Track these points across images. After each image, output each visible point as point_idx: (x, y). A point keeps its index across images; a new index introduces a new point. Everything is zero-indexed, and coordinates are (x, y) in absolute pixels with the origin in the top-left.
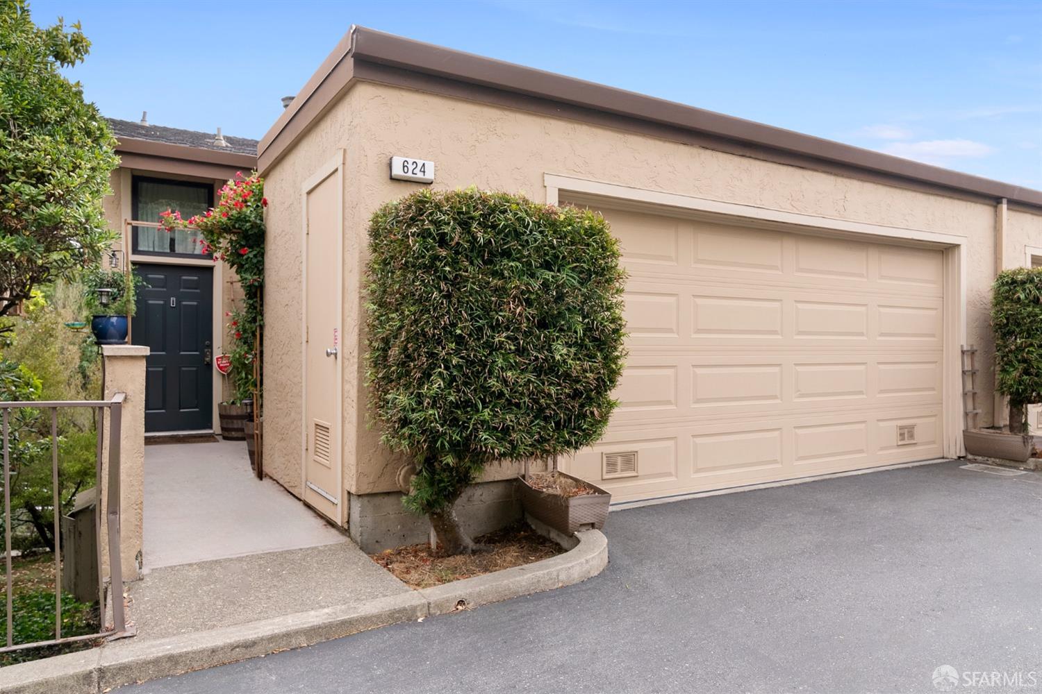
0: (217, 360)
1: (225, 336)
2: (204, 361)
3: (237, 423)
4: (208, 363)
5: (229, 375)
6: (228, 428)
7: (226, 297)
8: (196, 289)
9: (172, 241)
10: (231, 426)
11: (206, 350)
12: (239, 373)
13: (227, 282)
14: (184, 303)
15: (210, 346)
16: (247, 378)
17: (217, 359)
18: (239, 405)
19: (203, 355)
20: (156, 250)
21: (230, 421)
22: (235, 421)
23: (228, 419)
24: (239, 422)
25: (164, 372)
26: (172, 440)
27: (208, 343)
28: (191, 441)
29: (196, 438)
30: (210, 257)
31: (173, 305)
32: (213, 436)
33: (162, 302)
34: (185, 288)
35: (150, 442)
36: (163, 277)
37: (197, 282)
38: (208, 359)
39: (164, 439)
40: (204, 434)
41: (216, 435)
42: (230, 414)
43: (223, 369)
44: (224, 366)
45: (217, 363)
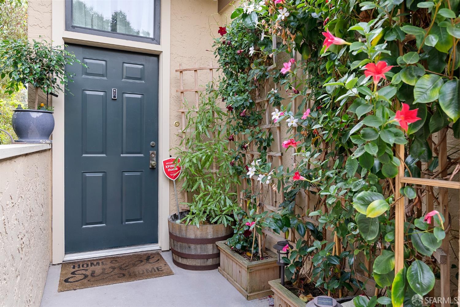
0: (165, 165)
1: (172, 136)
2: (149, 163)
3: (196, 249)
4: (153, 166)
6: (183, 254)
8: (140, 79)
10: (186, 252)
11: (151, 152)
13: (176, 71)
14: (127, 95)
15: (156, 148)
17: (165, 162)
18: (198, 225)
19: (148, 158)
20: (95, 28)
21: (185, 244)
22: (193, 246)
24: (199, 246)
25: (104, 179)
26: (114, 268)
27: (153, 144)
28: (139, 273)
29: (143, 263)
30: (156, 41)
31: (115, 97)
32: (161, 256)
33: (102, 94)
34: (128, 78)
35: (86, 276)
36: (104, 63)
37: (142, 71)
38: (153, 162)
39: (104, 267)
40: (150, 252)
41: (163, 251)
42: (186, 236)
43: (171, 175)
44: (173, 171)
45: (165, 167)
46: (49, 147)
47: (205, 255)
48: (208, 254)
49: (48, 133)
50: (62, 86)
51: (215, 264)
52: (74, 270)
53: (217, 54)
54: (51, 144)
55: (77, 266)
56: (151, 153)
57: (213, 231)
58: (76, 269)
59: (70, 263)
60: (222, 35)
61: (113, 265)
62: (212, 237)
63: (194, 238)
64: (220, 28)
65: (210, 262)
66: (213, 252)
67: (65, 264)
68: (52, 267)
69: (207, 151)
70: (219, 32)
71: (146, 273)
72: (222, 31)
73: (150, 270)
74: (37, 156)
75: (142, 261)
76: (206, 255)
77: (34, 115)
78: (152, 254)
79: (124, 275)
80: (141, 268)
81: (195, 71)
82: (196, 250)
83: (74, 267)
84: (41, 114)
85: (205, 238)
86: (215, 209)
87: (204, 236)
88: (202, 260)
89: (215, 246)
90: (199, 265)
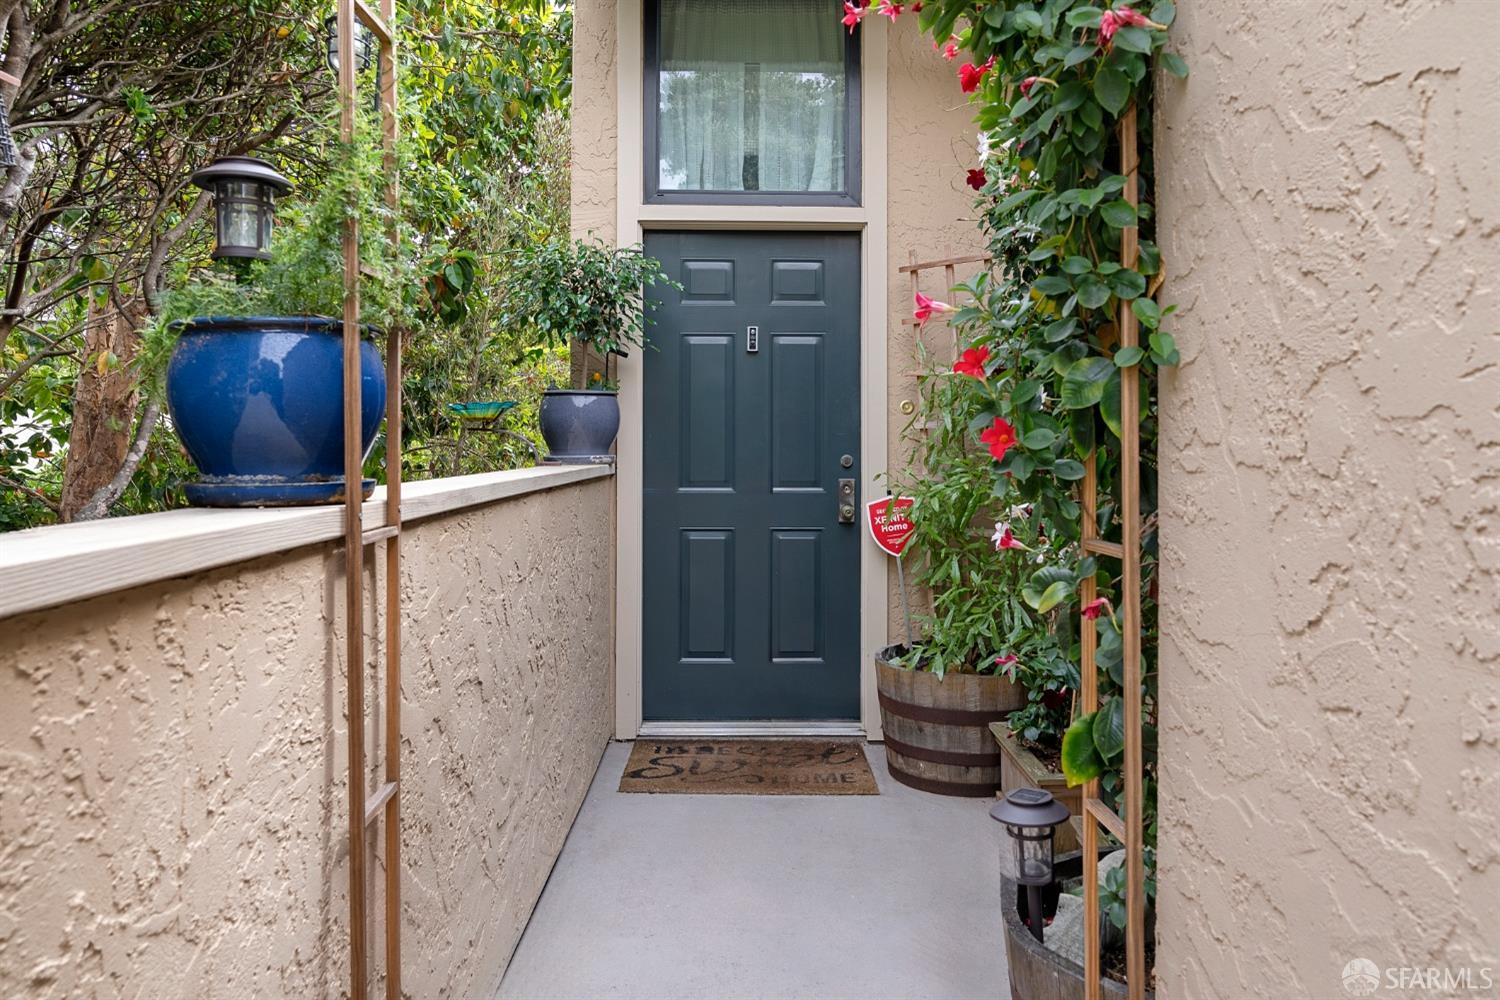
0: (873, 515)
1: (896, 439)
2: (838, 511)
3: (936, 736)
4: (848, 519)
5: (906, 561)
6: (905, 746)
7: (897, 318)
8: (814, 297)
9: (751, 163)
10: (914, 741)
11: (842, 481)
12: (938, 561)
13: (902, 270)
14: (783, 340)
15: (854, 469)
16: (965, 581)
17: (873, 508)
18: (940, 674)
19: (835, 497)
20: (708, 187)
21: (910, 722)
22: (928, 727)
23: (905, 715)
24: (943, 729)
25: (729, 546)
26: (742, 764)
27: (847, 459)
28: (796, 780)
29: (813, 761)
30: (852, 197)
31: (753, 346)
32: (862, 753)
33: (724, 340)
34: (783, 297)
35: (679, 771)
36: (726, 266)
37: (818, 276)
38: (847, 508)
39: (722, 758)
40: (837, 740)
41: (870, 742)
42: (912, 699)
43: (891, 541)
44: (894, 532)
45: (873, 521)
46: (607, 470)
47: (961, 754)
48: (968, 752)
49: (606, 440)
50: (637, 334)
51: (988, 782)
52: (657, 756)
53: (987, 225)
54: (613, 463)
55: (664, 748)
56: (841, 484)
57: (982, 693)
58: (663, 754)
59: (652, 741)
60: (976, 188)
61: (742, 757)
62: (978, 709)
63: (931, 706)
64: (970, 171)
65: (975, 776)
66: (982, 749)
67: (640, 742)
68: (614, 745)
69: (963, 480)
70: (969, 181)
71: (812, 782)
72: (976, 179)
73: (824, 777)
74: (576, 492)
75: (810, 757)
76: (965, 755)
77: (580, 402)
78: (840, 745)
79: (761, 780)
80: (804, 771)
81: (949, 267)
82: (937, 738)
83: (657, 751)
84: (594, 398)
85: (960, 708)
86: (988, 634)
87: (957, 704)
88: (953, 767)
89: (987, 733)
90: (945, 778)
